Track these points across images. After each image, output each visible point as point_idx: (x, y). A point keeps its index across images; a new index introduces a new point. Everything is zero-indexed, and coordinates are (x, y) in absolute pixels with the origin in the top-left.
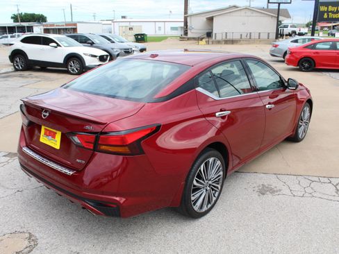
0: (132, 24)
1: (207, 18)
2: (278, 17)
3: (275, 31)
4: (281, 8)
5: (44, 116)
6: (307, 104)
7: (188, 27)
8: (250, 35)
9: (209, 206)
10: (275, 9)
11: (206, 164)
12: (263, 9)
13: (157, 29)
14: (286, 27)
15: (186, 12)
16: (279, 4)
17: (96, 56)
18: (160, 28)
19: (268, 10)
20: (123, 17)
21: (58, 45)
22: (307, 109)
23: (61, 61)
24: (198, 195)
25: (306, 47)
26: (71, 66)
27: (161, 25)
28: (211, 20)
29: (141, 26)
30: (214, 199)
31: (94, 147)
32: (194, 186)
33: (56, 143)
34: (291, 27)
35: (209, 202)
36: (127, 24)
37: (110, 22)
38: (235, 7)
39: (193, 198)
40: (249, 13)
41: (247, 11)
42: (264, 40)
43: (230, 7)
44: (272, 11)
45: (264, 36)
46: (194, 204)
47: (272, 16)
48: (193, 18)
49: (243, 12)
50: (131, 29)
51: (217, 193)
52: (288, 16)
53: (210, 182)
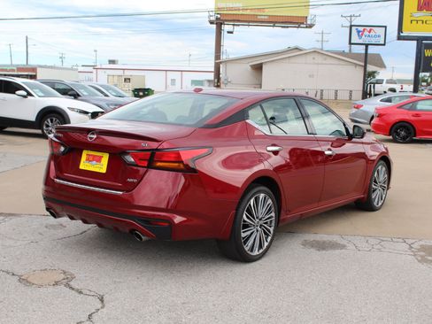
0: (128, 73)
1: (252, 66)
2: (365, 67)
3: (361, 89)
4: (369, 52)
5: (91, 138)
6: (382, 162)
7: (222, 80)
8: (322, 95)
9: (261, 251)
10: (361, 54)
11: (256, 198)
12: (343, 53)
13: (169, 82)
14: (380, 82)
15: (218, 56)
16: (367, 45)
17: (86, 113)
18: (173, 81)
19: (350, 55)
20: (112, 62)
21: (29, 94)
22: (382, 169)
23: (32, 118)
24: (249, 233)
25: (400, 107)
26: (48, 126)
27: (177, 76)
28: (258, 68)
29: (144, 76)
30: (266, 244)
31: (148, 164)
32: (245, 221)
33: (101, 166)
34: (388, 82)
35: (261, 247)
36: (121, 72)
37: (91, 69)
38: (297, 49)
39: (243, 235)
40: (319, 59)
41: (316, 56)
42: (343, 102)
43: (290, 50)
44: (356, 56)
45: (343, 96)
46: (245, 243)
47: (356, 65)
48: (229, 65)
49: (309, 58)
50: (127, 80)
51: (269, 238)
52: (382, 66)
53: (261, 222)
